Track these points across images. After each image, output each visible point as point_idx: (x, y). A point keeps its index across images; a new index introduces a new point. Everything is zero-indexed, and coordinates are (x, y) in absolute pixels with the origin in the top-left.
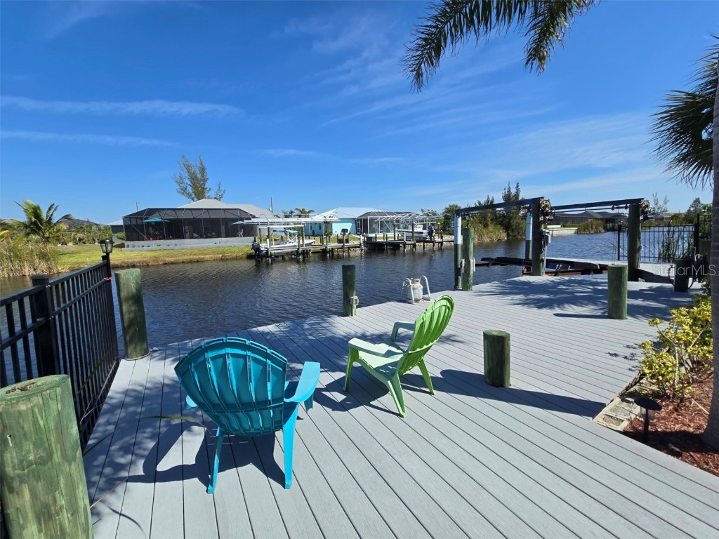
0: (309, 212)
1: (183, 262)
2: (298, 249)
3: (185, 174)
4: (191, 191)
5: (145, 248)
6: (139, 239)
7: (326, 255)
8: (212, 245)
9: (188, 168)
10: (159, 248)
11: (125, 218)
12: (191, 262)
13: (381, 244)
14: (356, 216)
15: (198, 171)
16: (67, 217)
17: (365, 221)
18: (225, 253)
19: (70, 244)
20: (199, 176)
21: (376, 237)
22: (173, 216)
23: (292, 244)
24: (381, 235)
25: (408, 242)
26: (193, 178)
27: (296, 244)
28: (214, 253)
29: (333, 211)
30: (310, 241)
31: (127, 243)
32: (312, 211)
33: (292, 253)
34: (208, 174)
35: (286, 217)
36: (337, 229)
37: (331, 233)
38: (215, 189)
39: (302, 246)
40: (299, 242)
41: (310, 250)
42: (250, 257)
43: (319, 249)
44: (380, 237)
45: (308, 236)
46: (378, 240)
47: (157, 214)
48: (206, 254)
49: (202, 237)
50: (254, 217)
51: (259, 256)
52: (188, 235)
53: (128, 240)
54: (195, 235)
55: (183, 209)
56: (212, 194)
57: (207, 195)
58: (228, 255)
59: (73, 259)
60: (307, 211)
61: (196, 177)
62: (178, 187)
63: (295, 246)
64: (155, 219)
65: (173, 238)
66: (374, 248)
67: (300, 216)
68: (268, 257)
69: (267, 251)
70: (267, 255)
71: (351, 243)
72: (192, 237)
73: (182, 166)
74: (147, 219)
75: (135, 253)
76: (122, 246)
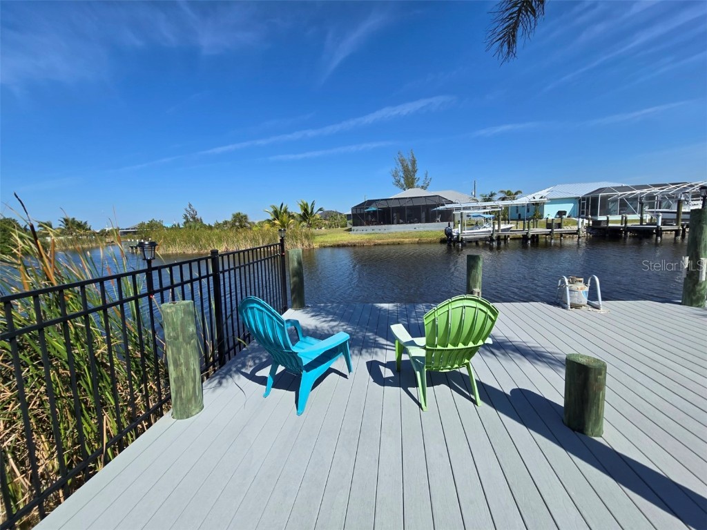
0: (516, 194)
1: (388, 244)
2: (492, 234)
3: (400, 168)
4: (403, 182)
5: (364, 232)
6: (361, 225)
7: (527, 242)
8: (413, 230)
9: (402, 162)
10: (373, 232)
11: (353, 209)
12: (394, 244)
13: (616, 230)
14: (581, 194)
15: (409, 164)
16: (320, 209)
17: (595, 200)
18: (422, 237)
19: (323, 228)
20: (410, 167)
21: (608, 221)
22: (385, 205)
23: (486, 230)
24: (619, 218)
25: (664, 228)
26: (406, 171)
27: (491, 229)
28: (413, 237)
29: (548, 190)
30: (509, 226)
31: (353, 228)
32: (520, 192)
33: (485, 239)
34: (418, 166)
35: (486, 200)
36: (550, 212)
37: (541, 217)
38: (423, 179)
39: (498, 231)
40: (494, 228)
41: (508, 236)
42: (443, 241)
43: (520, 234)
44: (615, 220)
45: (506, 220)
46: (610, 225)
47: (374, 204)
48: (406, 238)
49: (406, 223)
50: (452, 203)
51: (450, 241)
52: (395, 221)
53: (354, 225)
54: (401, 221)
55: (392, 199)
56: (420, 183)
57: (416, 184)
58: (424, 239)
59: (322, 239)
60: (514, 192)
61: (408, 169)
62: (394, 181)
63: (489, 231)
64: (372, 209)
65: (384, 224)
66: (602, 236)
67: (503, 199)
68: (459, 242)
69: (458, 236)
70: (458, 240)
71: (565, 229)
72: (398, 223)
73: (398, 161)
74: (367, 208)
75: (358, 236)
76: (350, 230)
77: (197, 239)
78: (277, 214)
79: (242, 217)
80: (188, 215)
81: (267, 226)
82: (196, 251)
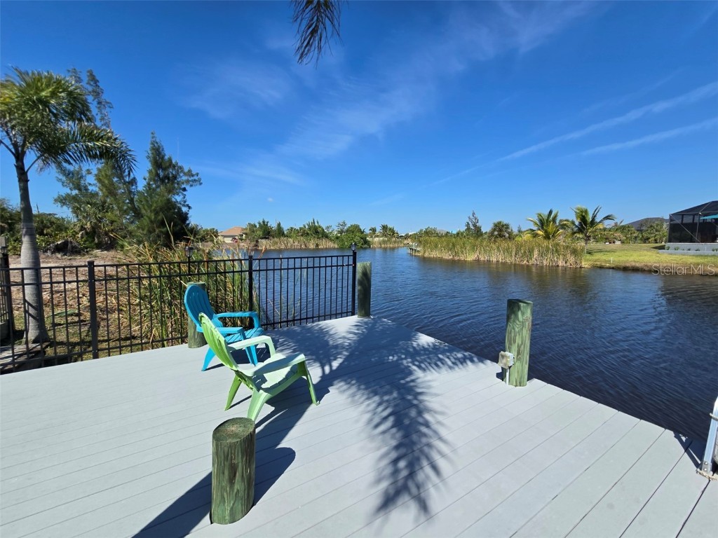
5: (692, 252)
11: (672, 215)
31: (669, 245)
75: (674, 257)
76: (662, 248)
77: (454, 245)
78: (543, 223)
79: (503, 226)
80: (470, 223)
81: (527, 237)
82: (451, 257)
